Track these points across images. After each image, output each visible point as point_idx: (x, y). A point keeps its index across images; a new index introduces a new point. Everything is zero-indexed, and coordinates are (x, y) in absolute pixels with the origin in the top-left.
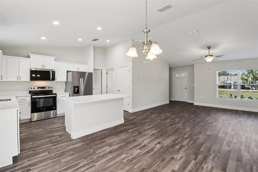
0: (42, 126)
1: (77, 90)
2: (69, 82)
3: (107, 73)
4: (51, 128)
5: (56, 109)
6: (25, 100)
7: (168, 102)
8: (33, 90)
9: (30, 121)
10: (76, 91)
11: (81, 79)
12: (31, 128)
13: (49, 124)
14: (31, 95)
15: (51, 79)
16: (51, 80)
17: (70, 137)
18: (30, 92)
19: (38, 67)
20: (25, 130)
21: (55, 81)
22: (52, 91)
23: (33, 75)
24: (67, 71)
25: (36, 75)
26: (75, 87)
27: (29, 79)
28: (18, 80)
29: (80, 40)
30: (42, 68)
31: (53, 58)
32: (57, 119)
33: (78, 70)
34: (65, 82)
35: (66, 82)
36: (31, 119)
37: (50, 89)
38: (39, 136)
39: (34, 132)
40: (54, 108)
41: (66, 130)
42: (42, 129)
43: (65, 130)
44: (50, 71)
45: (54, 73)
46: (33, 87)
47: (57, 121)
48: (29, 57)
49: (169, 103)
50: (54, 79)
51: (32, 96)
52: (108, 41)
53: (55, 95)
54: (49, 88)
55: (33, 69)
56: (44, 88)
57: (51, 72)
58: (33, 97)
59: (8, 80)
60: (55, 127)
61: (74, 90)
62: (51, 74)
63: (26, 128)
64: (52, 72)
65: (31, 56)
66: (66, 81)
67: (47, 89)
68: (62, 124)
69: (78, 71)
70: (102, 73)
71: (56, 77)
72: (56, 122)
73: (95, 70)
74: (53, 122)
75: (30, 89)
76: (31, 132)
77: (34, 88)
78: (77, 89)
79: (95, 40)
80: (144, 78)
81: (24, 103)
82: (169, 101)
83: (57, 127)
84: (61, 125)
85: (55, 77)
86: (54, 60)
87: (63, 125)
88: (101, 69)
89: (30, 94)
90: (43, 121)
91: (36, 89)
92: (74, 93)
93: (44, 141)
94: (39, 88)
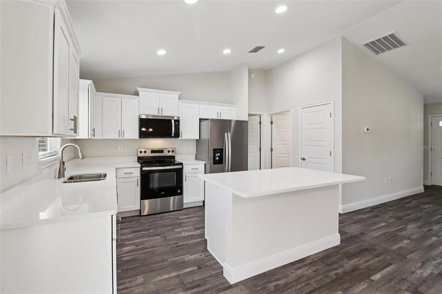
0: (160, 230)
1: (219, 156)
2: (204, 140)
3: (272, 123)
4: (176, 239)
5: (181, 193)
6: (132, 175)
7: (421, 189)
8: (143, 155)
9: (139, 214)
10: (218, 158)
11: (226, 134)
12: (141, 231)
13: (171, 225)
14: (140, 166)
15: (173, 135)
16: (172, 137)
17: (223, 273)
18: (140, 159)
19: (151, 112)
20: (130, 236)
21: (180, 138)
22: (173, 157)
23: (143, 129)
24: (200, 119)
25: (148, 129)
26: (215, 151)
27: (136, 136)
28: (120, 138)
29: (227, 51)
30: (157, 114)
31: (175, 95)
32: (185, 214)
33: (219, 116)
34: (195, 141)
35: (197, 140)
36: (140, 210)
37: (171, 154)
38: (155, 259)
39: (146, 245)
40: (179, 191)
41: (208, 248)
42: (159, 237)
43: (207, 251)
44: (171, 120)
45: (177, 122)
46: (143, 150)
47: (185, 221)
48: (137, 94)
49: (423, 191)
50: (177, 135)
51: (142, 167)
52: (281, 51)
53: (181, 167)
54: (169, 151)
55: (144, 117)
56: (161, 151)
57: (173, 121)
58: (144, 169)
59: (105, 137)
60: (183, 234)
61: (214, 157)
62: (173, 124)
63: (133, 232)
64: (175, 121)
65: (140, 93)
66: (198, 138)
67: (166, 153)
68: (197, 229)
69: (219, 118)
70: (260, 123)
71: (181, 130)
72: (183, 221)
73: (250, 115)
74: (179, 222)
75: (139, 153)
76: (142, 243)
77: (145, 152)
78: (219, 154)
79: (256, 50)
80: (368, 130)
81: (129, 180)
82: (424, 185)
83: (188, 236)
84: (194, 231)
85: (179, 131)
86: (178, 99)
87: (198, 232)
88: (261, 113)
89: (139, 162)
90: (161, 217)
91: (149, 154)
92: (214, 164)
93: (166, 276)
94: (153, 152)
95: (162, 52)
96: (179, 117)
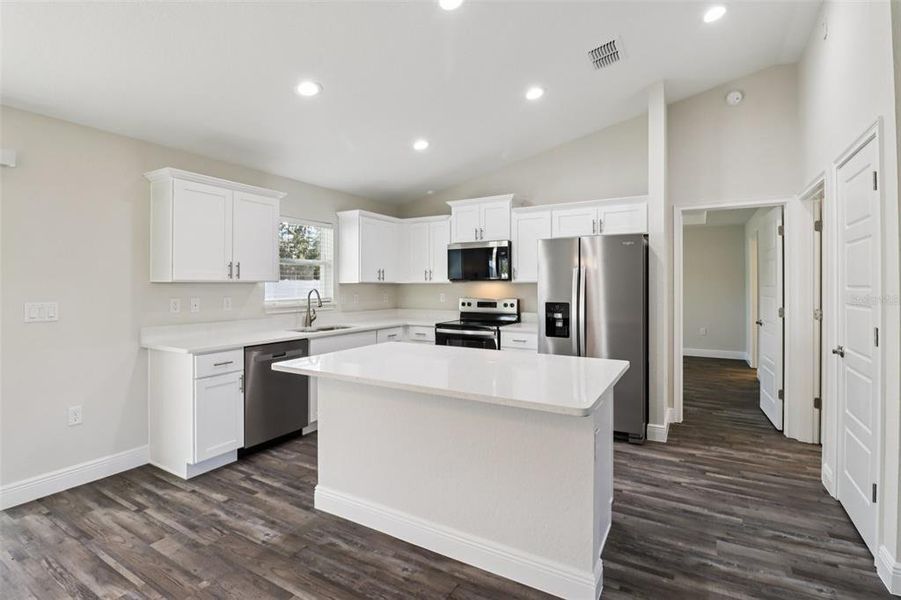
3: (820, 225)
8: (467, 309)
11: (575, 270)
15: (495, 275)
19: (466, 237)
21: (513, 281)
26: (550, 307)
28: (429, 282)
30: (474, 240)
37: (508, 309)
44: (492, 249)
45: (506, 250)
46: (466, 302)
54: (505, 305)
55: (454, 247)
56: (493, 305)
57: (495, 251)
61: (549, 321)
62: (494, 256)
64: (501, 249)
65: (453, 209)
67: (500, 308)
70: (782, 230)
71: (514, 265)
75: (460, 306)
77: (469, 305)
86: (509, 206)
91: (474, 309)
94: (480, 304)
95: (421, 145)
96: (510, 243)
